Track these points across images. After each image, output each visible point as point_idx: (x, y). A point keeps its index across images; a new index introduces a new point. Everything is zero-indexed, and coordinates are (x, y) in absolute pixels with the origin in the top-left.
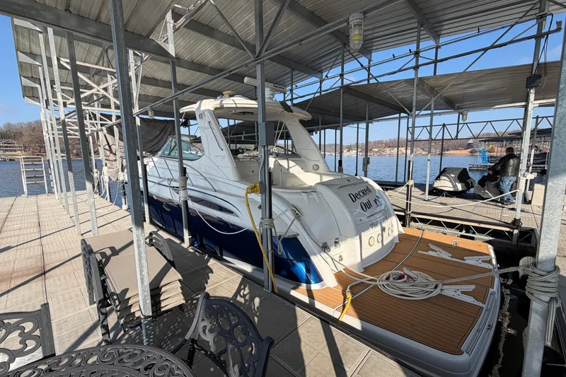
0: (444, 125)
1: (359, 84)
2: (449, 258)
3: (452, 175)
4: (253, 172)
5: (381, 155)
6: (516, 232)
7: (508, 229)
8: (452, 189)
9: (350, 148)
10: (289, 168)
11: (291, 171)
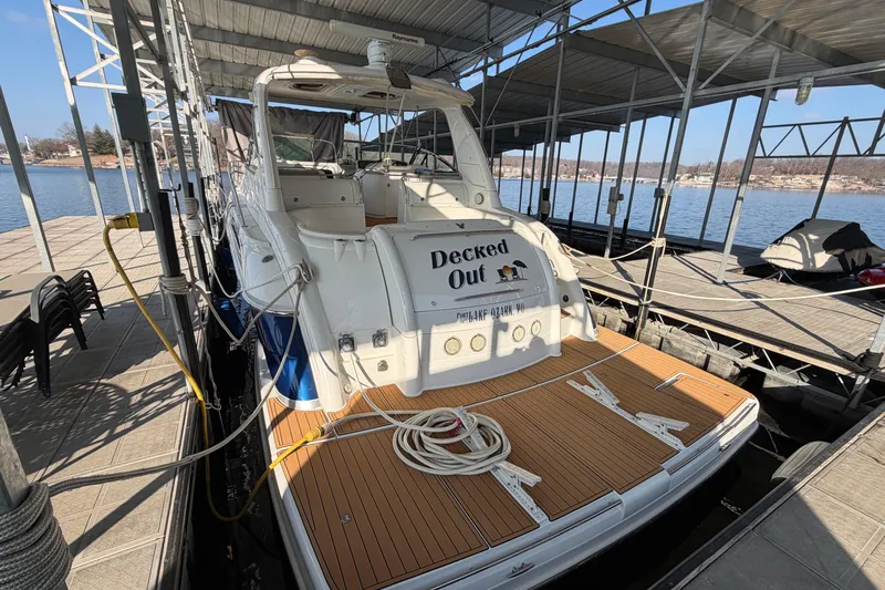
0: (846, 122)
1: (595, 25)
2: (612, 408)
3: (812, 237)
4: (343, 199)
5: (761, 187)
6: (860, 380)
7: (845, 372)
8: (799, 267)
9: (694, 172)
10: (428, 196)
11: (433, 202)
